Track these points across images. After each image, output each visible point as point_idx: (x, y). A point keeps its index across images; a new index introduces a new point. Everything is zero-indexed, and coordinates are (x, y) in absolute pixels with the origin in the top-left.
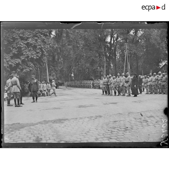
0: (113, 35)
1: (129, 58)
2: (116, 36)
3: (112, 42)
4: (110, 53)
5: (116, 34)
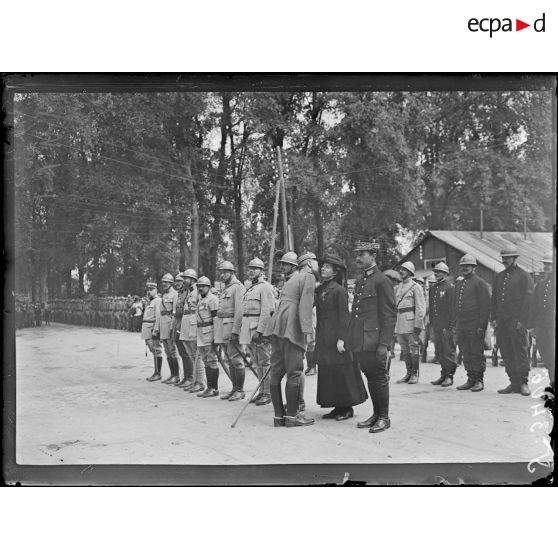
0: (231, 126)
1: (291, 209)
2: (241, 131)
3: (228, 152)
4: (219, 194)
5: (242, 123)
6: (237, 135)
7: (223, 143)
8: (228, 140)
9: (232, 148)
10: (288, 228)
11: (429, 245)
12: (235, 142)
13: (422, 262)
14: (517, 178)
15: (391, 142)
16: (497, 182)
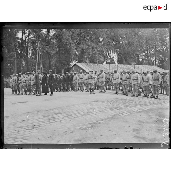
0: (25, 31)
2: (28, 33)
4: (21, 50)
5: (28, 31)
6: (26, 34)
7: (23, 36)
8: (24, 35)
9: (25, 38)
10: (41, 62)
11: (75, 66)
12: (26, 36)
13: (73, 70)
14: (98, 50)
15: (68, 40)
16: (93, 51)
